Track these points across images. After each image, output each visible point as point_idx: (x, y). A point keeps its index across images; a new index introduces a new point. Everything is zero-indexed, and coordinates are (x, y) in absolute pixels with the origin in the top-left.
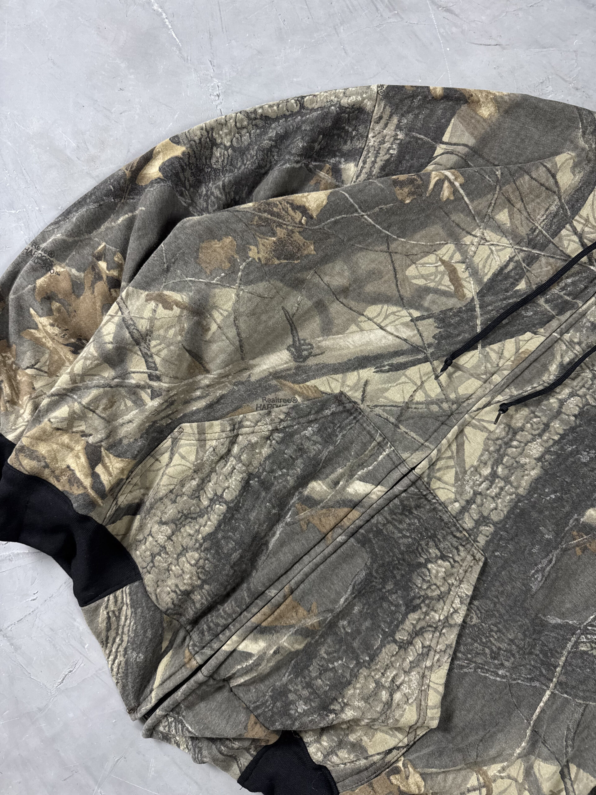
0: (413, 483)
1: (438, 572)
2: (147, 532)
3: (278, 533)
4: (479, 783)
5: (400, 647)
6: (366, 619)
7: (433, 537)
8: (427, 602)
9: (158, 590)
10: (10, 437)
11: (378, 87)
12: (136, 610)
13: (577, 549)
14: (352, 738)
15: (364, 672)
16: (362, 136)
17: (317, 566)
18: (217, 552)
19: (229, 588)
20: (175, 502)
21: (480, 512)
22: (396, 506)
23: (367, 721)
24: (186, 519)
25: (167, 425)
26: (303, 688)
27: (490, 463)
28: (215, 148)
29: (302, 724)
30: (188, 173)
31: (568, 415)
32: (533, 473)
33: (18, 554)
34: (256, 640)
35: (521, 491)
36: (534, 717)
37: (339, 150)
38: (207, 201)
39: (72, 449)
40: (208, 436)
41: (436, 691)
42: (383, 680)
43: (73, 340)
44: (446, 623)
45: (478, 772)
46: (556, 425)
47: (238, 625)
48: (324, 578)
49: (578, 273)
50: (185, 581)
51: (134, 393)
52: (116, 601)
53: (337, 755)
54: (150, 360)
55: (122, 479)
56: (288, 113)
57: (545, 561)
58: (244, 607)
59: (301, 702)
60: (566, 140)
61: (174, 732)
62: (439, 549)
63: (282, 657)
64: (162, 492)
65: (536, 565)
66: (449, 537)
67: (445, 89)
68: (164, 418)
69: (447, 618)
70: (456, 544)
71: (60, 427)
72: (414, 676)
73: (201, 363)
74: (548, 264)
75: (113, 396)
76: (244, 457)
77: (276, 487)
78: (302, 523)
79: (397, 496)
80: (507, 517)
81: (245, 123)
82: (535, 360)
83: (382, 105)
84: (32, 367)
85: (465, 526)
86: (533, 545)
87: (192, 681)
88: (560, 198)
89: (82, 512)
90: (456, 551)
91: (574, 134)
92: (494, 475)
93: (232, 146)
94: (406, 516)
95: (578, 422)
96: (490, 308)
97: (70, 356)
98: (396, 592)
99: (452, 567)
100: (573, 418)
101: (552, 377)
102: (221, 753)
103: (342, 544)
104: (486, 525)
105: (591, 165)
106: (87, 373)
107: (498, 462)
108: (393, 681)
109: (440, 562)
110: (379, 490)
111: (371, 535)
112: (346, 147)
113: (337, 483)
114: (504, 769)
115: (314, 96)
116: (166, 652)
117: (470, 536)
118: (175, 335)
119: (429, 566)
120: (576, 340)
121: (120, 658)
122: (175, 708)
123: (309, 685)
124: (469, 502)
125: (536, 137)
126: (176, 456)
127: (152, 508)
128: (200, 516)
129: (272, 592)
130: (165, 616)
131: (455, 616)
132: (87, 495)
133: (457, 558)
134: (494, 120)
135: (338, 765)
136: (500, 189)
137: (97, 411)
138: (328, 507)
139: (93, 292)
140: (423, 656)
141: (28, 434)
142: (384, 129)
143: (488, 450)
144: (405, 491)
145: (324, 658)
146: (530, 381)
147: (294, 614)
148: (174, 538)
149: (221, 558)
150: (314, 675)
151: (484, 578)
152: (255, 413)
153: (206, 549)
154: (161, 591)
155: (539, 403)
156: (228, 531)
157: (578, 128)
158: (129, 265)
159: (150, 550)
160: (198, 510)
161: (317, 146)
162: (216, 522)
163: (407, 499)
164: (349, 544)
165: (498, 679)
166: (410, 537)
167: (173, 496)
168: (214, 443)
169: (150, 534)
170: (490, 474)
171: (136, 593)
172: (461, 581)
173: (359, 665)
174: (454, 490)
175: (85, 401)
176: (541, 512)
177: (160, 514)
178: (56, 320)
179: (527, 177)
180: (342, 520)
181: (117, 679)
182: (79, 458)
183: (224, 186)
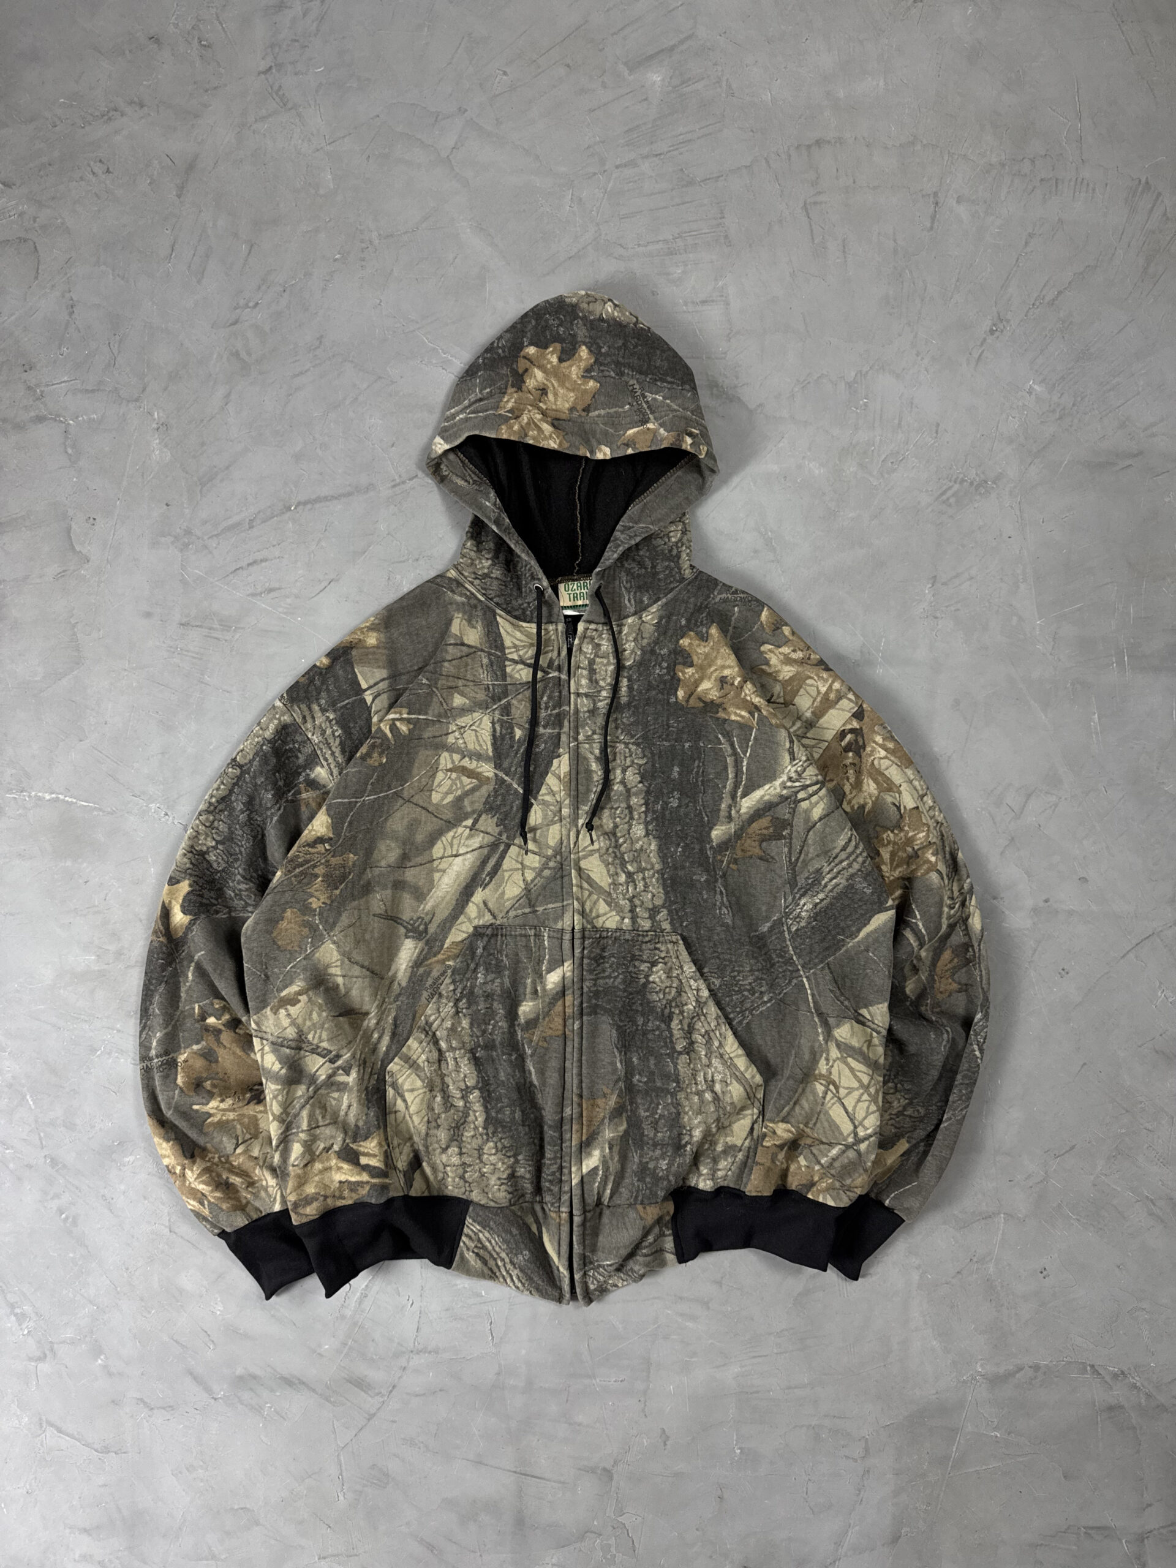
0: (583, 938)
1: (660, 978)
2: (441, 1167)
3: (532, 1068)
4: (824, 1086)
5: (688, 1054)
6: (648, 1061)
7: (634, 958)
8: (673, 1004)
9: (490, 1196)
10: (277, 1208)
11: (280, 700)
12: (489, 1226)
13: (731, 866)
14: (720, 1148)
15: (681, 1096)
16: (305, 742)
17: (580, 1061)
18: (503, 1127)
19: (536, 1141)
20: (439, 1126)
21: (646, 909)
22: (589, 965)
23: (713, 1126)
24: (459, 1129)
25: (377, 1080)
26: (654, 1151)
27: (619, 871)
28: (207, 856)
29: (674, 1175)
30: (206, 893)
31: (636, 786)
32: (653, 847)
33: (367, 1286)
34: (589, 1154)
35: (657, 867)
36: (812, 1005)
37: (299, 767)
38: (241, 899)
39: (330, 1168)
40: (415, 1057)
41: (738, 1056)
42: (700, 1087)
43: (248, 1095)
44: (700, 1004)
45: (816, 1080)
46: (634, 800)
47: (567, 1158)
48: (593, 1064)
49: (545, 688)
50: (502, 1169)
51: (332, 1084)
52: (470, 1238)
53: (719, 1170)
54: (319, 1050)
55: (386, 1151)
56: (235, 781)
57: (718, 897)
58: (559, 1142)
59: (661, 1161)
60: (446, 606)
61: (601, 1278)
62: (645, 962)
63: (618, 1147)
64: (423, 1129)
65: (715, 905)
66: (644, 946)
67: (328, 655)
68: (369, 1078)
69: (697, 1001)
70: (652, 947)
71: (306, 1162)
72: (716, 1062)
73: (356, 1013)
74: (520, 701)
75: (320, 1102)
76: (454, 1044)
77: (498, 1039)
78: (540, 1043)
79: (582, 958)
80: (666, 893)
81: (211, 818)
82: (577, 773)
83: (296, 708)
84: (237, 1145)
85: (646, 928)
86: (701, 894)
87: (575, 1228)
88: (482, 650)
89: (383, 1200)
90: (657, 952)
91: (447, 599)
92: (629, 875)
93: (218, 842)
94: (603, 963)
95: (646, 784)
96: (513, 769)
97: (260, 1108)
98: (649, 1020)
99: (665, 964)
100: (640, 785)
101: (599, 773)
102: (646, 1255)
103: (581, 1027)
104: (659, 913)
105: (479, 608)
106: (286, 1106)
107: (623, 864)
108: (706, 1081)
109: (654, 969)
110: (568, 965)
111: (594, 1001)
112: (301, 760)
113: (536, 991)
114: (827, 1059)
115: (242, 751)
116: (540, 1233)
117: (655, 931)
118: (319, 1015)
119: (651, 979)
120: (590, 733)
121: (514, 1273)
122: (585, 1261)
123: (655, 1145)
124: (632, 910)
125: (424, 623)
126: (407, 1095)
127: (427, 1148)
128: (466, 1117)
129: (568, 1111)
130: (513, 1208)
131: (701, 994)
132: (373, 1186)
133: (663, 955)
134: (383, 640)
135: (726, 1175)
136: (437, 688)
137: (320, 1124)
138: (547, 1014)
139: (225, 1047)
140: (709, 1042)
141: (288, 1191)
142: (314, 721)
143: (609, 864)
144: (584, 949)
145: (648, 1116)
146: (589, 791)
147: (598, 1109)
148: (464, 1150)
149: (510, 1127)
150: (652, 1135)
151: (694, 948)
152: (430, 1005)
153: (494, 1133)
154: (493, 1194)
155: (609, 798)
156: (496, 1105)
157: (445, 592)
158: (235, 1002)
159: (456, 1176)
160: (461, 1114)
161: (281, 783)
162: (481, 1108)
163: (591, 952)
164: (585, 1022)
165: (769, 1005)
166: (619, 974)
167: (434, 1124)
168: (423, 1057)
169: (445, 1166)
170: (626, 876)
171: (478, 1215)
172: (681, 967)
173: (673, 1095)
174: (614, 913)
175: (305, 1126)
176: (683, 868)
177: (437, 1146)
178: (221, 1095)
179: (446, 664)
180: (565, 1012)
181: (528, 1290)
182: (342, 1168)
183: (243, 877)
